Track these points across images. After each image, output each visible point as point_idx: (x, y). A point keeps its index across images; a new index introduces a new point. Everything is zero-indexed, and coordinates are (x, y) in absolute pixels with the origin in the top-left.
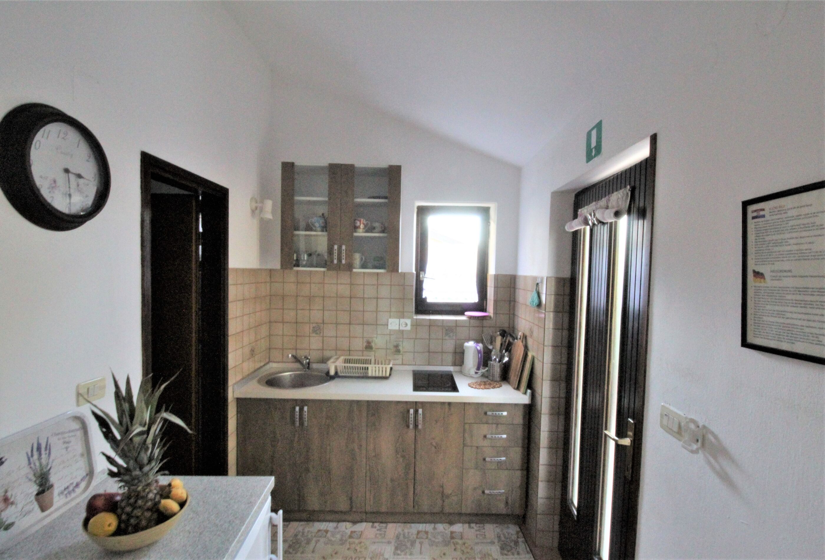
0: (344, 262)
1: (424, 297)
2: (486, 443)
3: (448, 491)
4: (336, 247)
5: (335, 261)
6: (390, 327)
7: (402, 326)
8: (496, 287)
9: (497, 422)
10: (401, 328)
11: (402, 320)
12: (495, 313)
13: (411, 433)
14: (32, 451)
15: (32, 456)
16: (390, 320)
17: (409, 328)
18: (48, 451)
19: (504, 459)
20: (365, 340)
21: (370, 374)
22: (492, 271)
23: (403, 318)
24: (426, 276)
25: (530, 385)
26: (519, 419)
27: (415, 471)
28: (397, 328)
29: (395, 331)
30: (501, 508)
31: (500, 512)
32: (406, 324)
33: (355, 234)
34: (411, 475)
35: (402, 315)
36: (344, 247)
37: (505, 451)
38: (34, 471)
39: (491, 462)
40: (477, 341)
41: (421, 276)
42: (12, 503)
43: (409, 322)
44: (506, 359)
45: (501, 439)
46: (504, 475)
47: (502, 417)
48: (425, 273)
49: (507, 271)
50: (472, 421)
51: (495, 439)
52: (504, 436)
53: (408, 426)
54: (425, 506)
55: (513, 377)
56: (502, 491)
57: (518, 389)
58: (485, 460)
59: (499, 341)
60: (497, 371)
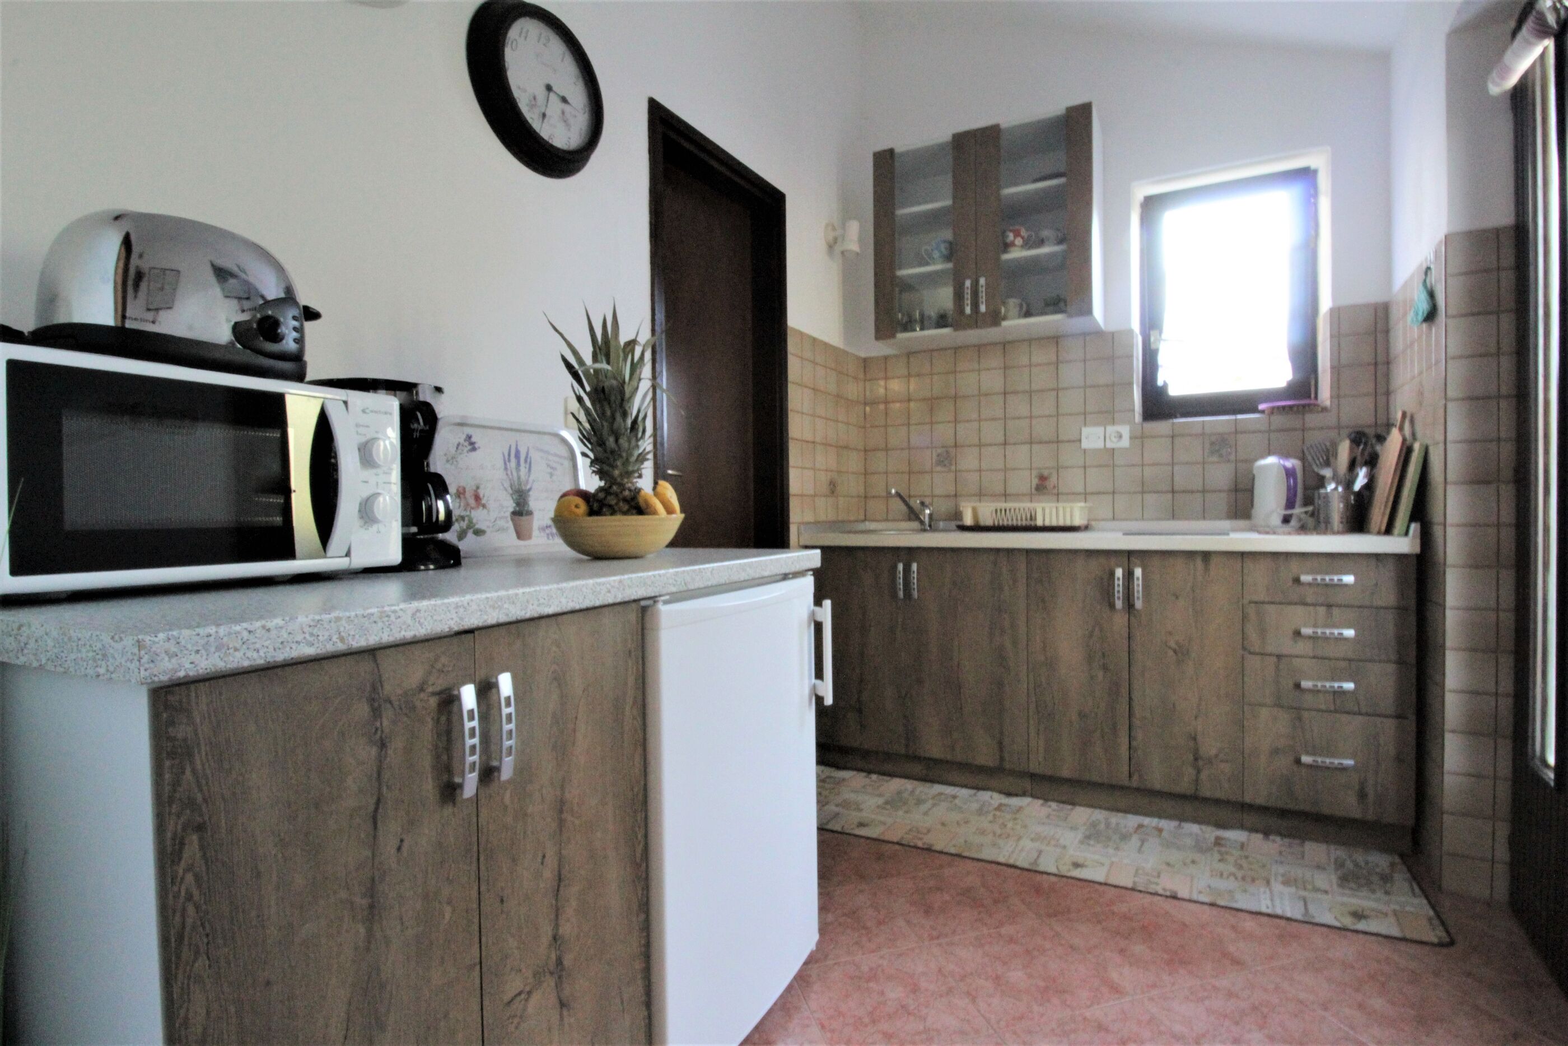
0: (983, 308)
1: (1160, 383)
2: (1301, 647)
3: (1210, 747)
4: (968, 283)
5: (968, 310)
6: (1085, 444)
7: (1111, 441)
8: (1336, 337)
9: (1329, 601)
10: (1109, 445)
11: (1111, 429)
12: (1337, 395)
13: (1120, 621)
14: (509, 455)
15: (509, 461)
16: (1086, 431)
17: (1125, 442)
18: (527, 466)
19: (1349, 686)
20: (1034, 473)
21: (1039, 523)
22: (1326, 303)
23: (1113, 422)
24: (1163, 336)
26: (1387, 595)
27: (1130, 698)
28: (1100, 445)
29: (1096, 451)
30: (1349, 806)
31: (1339, 812)
32: (1120, 437)
33: (1005, 257)
34: (1123, 707)
35: (1108, 416)
36: (982, 281)
37: (1352, 667)
38: (510, 480)
39: (1315, 691)
40: (1285, 455)
41: (1152, 339)
42: (484, 506)
43: (1125, 430)
44: (1362, 482)
45: (1341, 638)
46: (1352, 726)
47: (1338, 586)
48: (1161, 333)
49: (1367, 294)
50: (1262, 596)
51: (1326, 639)
52: (1350, 633)
53: (1112, 606)
54: (1156, 777)
55: (1378, 515)
56: (1349, 762)
57: (1388, 531)
58: (1297, 686)
59: (1344, 451)
60: (1337, 509)
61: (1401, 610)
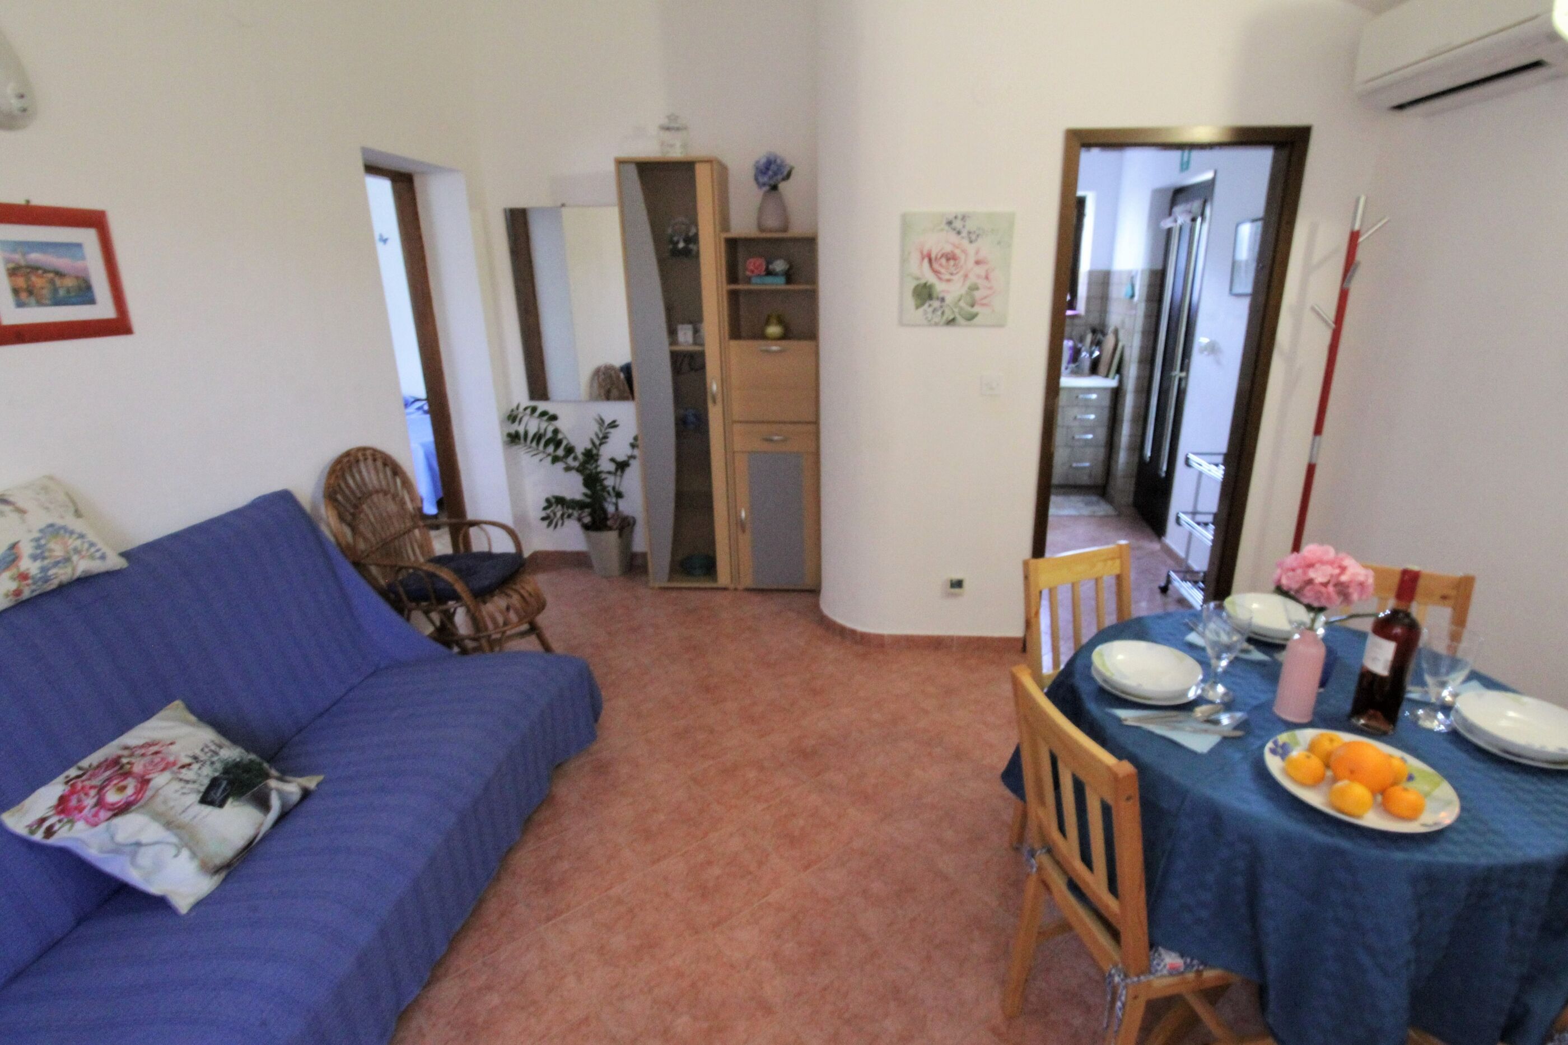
2: (1076, 423)
8: (1090, 284)
9: (1087, 405)
12: (1088, 310)
19: (1091, 436)
25: (1119, 371)
26: (1106, 402)
30: (1085, 480)
31: (1084, 483)
37: (1091, 429)
39: (1079, 440)
44: (1097, 353)
45: (1088, 420)
46: (1089, 451)
47: (1090, 400)
49: (1102, 267)
50: (1065, 403)
51: (1085, 419)
52: (1092, 417)
55: (1103, 368)
56: (1087, 464)
57: (1107, 376)
58: (1073, 438)
59: (1089, 338)
60: (1087, 364)
61: (1111, 408)
